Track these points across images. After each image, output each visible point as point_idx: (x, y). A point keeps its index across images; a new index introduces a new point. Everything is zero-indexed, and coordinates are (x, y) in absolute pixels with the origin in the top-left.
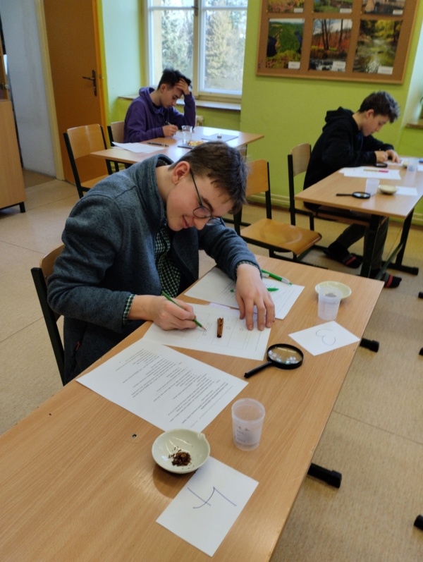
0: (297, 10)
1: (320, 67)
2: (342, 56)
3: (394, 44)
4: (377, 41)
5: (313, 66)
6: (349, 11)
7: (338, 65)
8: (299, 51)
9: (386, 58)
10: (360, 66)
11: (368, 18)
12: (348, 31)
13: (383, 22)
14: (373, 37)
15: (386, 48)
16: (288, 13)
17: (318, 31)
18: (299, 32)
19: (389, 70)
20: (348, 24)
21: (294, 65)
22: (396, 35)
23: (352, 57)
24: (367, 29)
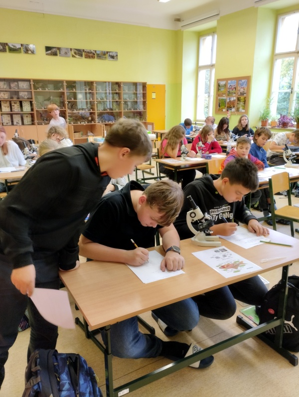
0: (224, 95)
1: (229, 110)
2: (234, 107)
3: (245, 103)
4: (241, 103)
6: (235, 95)
7: (233, 110)
8: (225, 106)
9: (243, 107)
10: (238, 110)
11: (239, 97)
12: (235, 100)
13: (242, 98)
15: (243, 105)
16: (222, 96)
17: (229, 101)
18: (225, 101)
19: (243, 111)
20: (235, 98)
21: (224, 110)
22: (245, 101)
23: (236, 107)
24: (239, 99)
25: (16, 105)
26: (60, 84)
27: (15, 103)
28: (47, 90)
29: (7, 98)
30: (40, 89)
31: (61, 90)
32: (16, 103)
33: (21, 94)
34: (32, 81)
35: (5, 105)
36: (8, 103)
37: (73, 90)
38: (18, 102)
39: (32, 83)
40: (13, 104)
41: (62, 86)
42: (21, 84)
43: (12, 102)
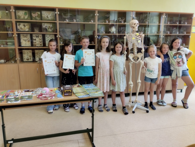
25: (37, 39)
26: (92, 15)
27: (36, 37)
28: (75, 21)
29: (27, 30)
30: (67, 21)
31: (92, 22)
32: (38, 37)
33: (44, 26)
34: (57, 10)
35: (25, 39)
36: (29, 36)
37: (105, 22)
38: (41, 35)
39: (57, 13)
40: (34, 38)
41: (94, 17)
42: (45, 14)
43: (33, 35)
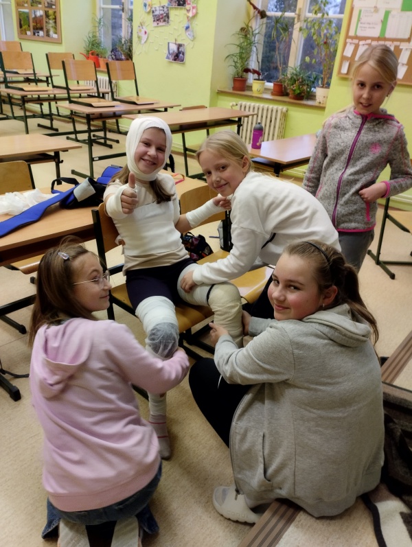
0: (26, 5)
1: (36, 34)
2: (41, 29)
3: (55, 22)
4: (51, 21)
5: (34, 34)
6: (41, 6)
7: (41, 33)
8: (29, 26)
9: (54, 30)
10: (48, 35)
11: (47, 9)
12: (41, 16)
13: (51, 12)
14: (49, 19)
15: (53, 24)
16: (23, 6)
17: (33, 16)
18: (27, 16)
19: (55, 36)
20: (41, 12)
21: (29, 33)
22: (55, 19)
23: (45, 30)
24: (47, 15)
